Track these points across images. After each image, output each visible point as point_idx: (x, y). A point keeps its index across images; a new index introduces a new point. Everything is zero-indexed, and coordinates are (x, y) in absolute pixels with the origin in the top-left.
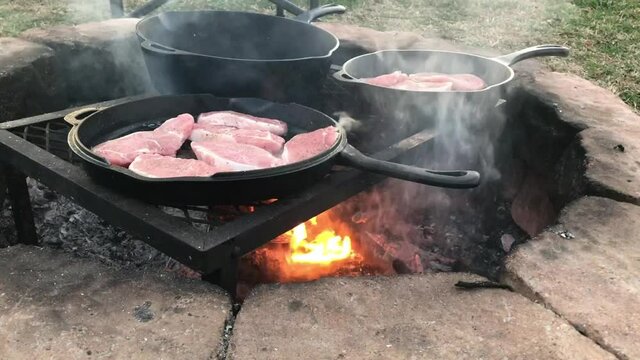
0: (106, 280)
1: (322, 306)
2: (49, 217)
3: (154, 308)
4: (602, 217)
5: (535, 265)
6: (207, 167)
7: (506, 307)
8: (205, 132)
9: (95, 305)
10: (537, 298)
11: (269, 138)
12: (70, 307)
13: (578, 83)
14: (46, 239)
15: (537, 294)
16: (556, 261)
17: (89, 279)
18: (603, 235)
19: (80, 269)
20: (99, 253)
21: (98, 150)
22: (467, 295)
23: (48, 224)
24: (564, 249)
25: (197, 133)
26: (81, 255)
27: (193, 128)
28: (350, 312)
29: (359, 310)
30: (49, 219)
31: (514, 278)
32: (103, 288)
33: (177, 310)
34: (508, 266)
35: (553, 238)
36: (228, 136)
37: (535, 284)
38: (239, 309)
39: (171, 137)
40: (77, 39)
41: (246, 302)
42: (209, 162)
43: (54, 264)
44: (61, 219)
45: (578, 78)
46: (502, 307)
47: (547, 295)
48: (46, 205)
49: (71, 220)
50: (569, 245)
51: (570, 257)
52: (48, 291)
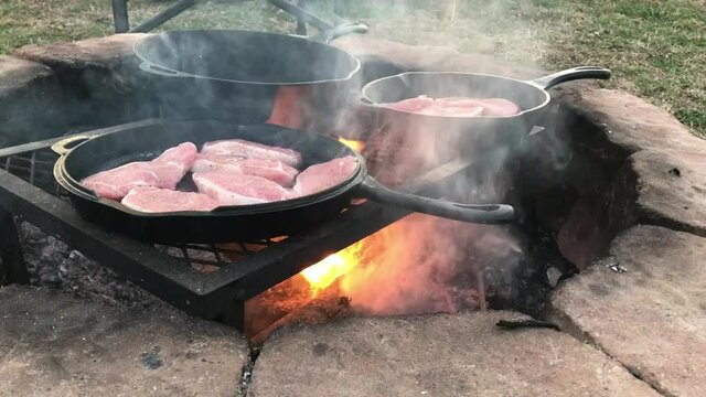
0: (110, 323)
1: (350, 349)
2: (46, 253)
3: (163, 353)
4: (658, 248)
5: (584, 302)
6: (209, 200)
7: (552, 348)
8: (209, 163)
9: (98, 351)
10: (586, 337)
11: (280, 168)
12: (70, 354)
13: (628, 101)
14: (44, 277)
15: (586, 334)
16: (606, 297)
17: (91, 322)
18: (657, 268)
19: (80, 312)
20: (103, 293)
21: (88, 183)
22: (509, 335)
23: (46, 261)
24: (615, 284)
25: (201, 163)
26: (82, 296)
27: (195, 158)
28: (381, 356)
29: (392, 353)
30: (47, 255)
31: (562, 315)
32: (108, 331)
33: (189, 356)
34: (554, 303)
35: (604, 271)
36: (235, 167)
37: (584, 323)
38: (258, 354)
39: (171, 168)
40: (78, 57)
41: (266, 346)
42: (212, 195)
43: (53, 305)
44: (60, 256)
45: (628, 95)
46: (549, 348)
47: (597, 335)
48: (44, 240)
49: (71, 256)
50: (621, 279)
51: (622, 292)
52: (46, 336)
